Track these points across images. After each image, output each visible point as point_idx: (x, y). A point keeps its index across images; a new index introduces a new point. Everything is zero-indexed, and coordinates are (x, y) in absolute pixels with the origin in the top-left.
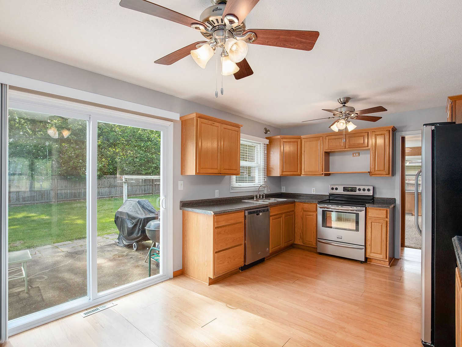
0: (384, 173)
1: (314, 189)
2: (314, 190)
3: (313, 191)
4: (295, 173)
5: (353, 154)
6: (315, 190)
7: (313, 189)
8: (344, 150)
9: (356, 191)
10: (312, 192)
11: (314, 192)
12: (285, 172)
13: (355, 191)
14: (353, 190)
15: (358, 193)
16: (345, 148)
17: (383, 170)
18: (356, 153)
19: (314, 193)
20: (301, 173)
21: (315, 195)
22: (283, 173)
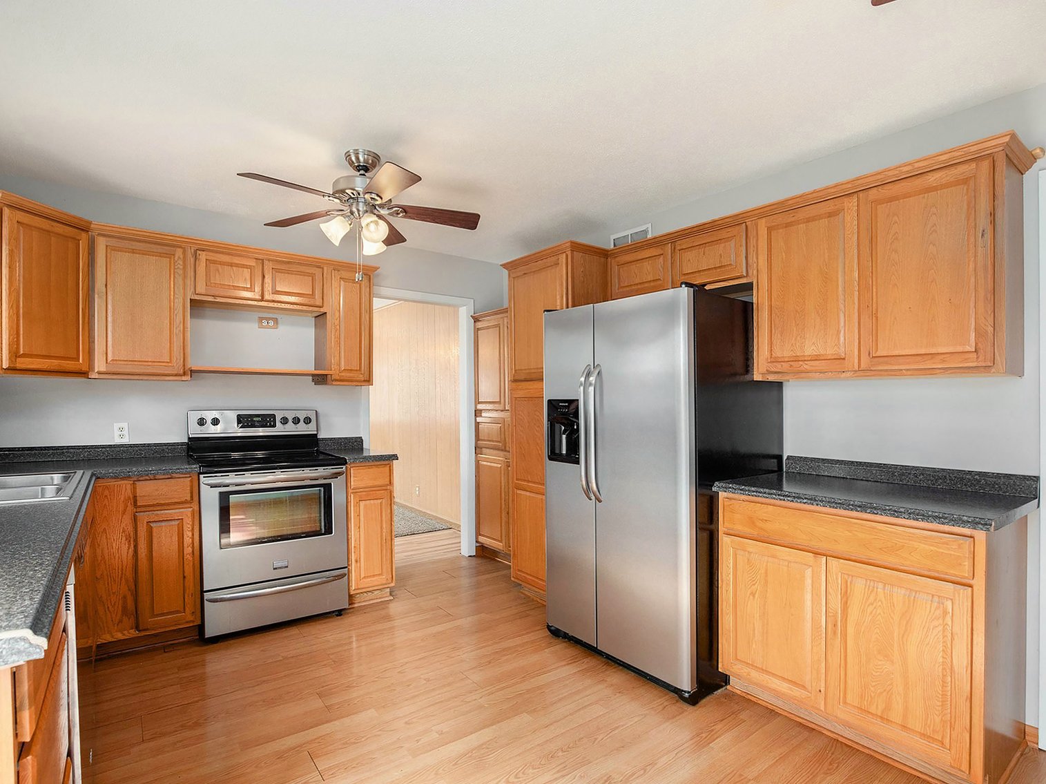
0: (362, 376)
1: (125, 425)
2: (121, 429)
3: (117, 433)
4: (69, 365)
5: (261, 319)
6: (127, 429)
7: (117, 426)
8: (255, 303)
9: (274, 426)
10: (114, 438)
11: (121, 436)
12: (24, 355)
13: (271, 426)
14: (268, 420)
15: (279, 430)
16: (262, 300)
17: (357, 370)
18: (268, 319)
19: (126, 441)
20: (91, 367)
21: (131, 446)
22: (18, 360)
